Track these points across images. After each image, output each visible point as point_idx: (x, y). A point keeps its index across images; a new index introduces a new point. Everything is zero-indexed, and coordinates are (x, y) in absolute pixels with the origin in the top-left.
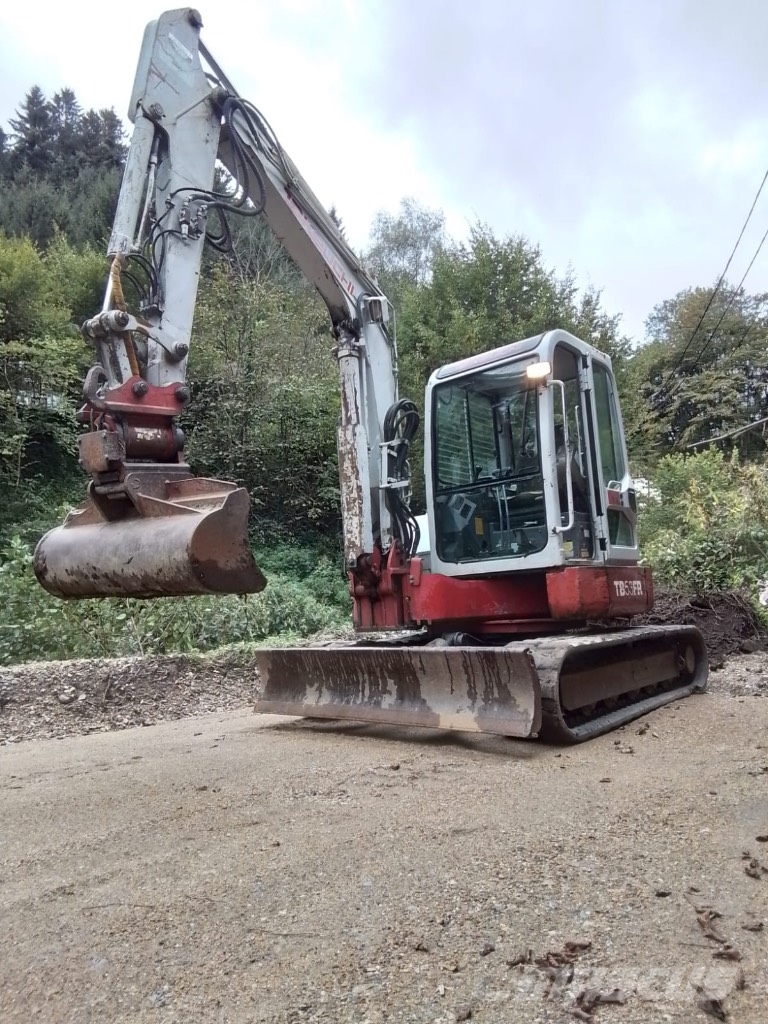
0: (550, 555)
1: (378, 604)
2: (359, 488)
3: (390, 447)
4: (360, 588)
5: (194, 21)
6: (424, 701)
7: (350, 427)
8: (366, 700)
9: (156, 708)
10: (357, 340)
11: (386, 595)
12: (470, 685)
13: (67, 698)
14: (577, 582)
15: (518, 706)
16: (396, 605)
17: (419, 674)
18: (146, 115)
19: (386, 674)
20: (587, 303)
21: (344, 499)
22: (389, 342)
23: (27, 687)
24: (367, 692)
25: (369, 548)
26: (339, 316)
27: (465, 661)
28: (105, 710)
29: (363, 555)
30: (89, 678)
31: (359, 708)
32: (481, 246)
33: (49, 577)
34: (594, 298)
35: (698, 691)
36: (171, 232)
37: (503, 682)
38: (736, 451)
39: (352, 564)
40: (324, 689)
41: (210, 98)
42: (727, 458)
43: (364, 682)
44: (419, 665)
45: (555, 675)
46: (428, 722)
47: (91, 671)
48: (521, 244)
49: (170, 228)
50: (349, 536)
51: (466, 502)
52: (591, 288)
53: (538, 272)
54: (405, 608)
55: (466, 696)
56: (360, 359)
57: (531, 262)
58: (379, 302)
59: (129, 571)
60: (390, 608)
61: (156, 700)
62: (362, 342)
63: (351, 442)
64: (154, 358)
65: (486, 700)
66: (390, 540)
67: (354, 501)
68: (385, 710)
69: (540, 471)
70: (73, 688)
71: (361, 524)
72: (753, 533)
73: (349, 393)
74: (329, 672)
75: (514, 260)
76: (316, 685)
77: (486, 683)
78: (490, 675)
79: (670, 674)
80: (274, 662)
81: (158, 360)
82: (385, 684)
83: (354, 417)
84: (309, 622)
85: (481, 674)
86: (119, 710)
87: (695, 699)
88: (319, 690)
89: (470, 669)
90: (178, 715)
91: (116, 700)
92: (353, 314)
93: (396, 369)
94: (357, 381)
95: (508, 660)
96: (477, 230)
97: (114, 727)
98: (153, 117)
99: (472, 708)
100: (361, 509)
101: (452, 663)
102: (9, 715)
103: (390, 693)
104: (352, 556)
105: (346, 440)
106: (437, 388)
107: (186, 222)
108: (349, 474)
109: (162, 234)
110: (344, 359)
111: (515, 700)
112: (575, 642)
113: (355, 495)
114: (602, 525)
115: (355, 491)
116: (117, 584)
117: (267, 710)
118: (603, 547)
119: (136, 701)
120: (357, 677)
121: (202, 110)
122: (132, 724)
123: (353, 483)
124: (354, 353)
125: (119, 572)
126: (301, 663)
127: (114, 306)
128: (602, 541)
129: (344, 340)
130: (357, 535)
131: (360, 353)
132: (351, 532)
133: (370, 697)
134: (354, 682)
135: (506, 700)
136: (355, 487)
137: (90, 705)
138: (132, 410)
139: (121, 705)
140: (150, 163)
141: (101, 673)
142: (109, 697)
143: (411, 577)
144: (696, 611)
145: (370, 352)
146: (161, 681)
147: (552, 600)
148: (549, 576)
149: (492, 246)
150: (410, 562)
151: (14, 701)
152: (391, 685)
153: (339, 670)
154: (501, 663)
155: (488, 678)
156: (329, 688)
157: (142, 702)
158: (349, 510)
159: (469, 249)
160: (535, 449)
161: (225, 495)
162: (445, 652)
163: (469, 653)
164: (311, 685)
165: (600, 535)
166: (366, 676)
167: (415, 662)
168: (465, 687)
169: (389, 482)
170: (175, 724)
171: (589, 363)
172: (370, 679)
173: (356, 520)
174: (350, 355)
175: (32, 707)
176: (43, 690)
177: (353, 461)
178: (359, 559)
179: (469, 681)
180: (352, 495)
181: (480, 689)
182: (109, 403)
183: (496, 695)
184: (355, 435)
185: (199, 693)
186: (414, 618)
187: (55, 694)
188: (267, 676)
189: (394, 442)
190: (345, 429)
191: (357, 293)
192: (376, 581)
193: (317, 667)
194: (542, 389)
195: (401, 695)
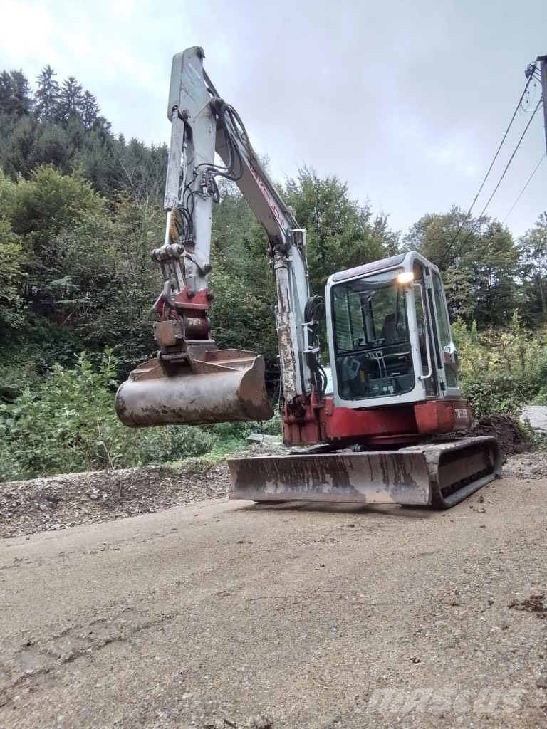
0: (417, 394)
1: (303, 428)
2: (293, 353)
3: (309, 326)
4: (292, 417)
5: (200, 54)
6: (352, 487)
7: (285, 314)
8: (311, 488)
9: (153, 501)
10: (287, 257)
11: (310, 421)
12: (384, 476)
13: (96, 497)
14: (435, 410)
15: (419, 486)
16: (316, 429)
17: (349, 470)
18: (180, 117)
19: (324, 471)
20: (379, 223)
21: (282, 361)
22: (303, 259)
23: (69, 491)
24: (311, 483)
25: (300, 392)
26: (275, 241)
27: (381, 461)
28: (121, 504)
29: (297, 396)
30: (106, 483)
31: (305, 493)
32: (306, 182)
33: (127, 414)
34: (383, 219)
35: (498, 477)
36: (196, 192)
37: (407, 472)
38: (474, 323)
39: (290, 402)
40: (279, 483)
41: (211, 104)
42: (469, 329)
43: (308, 476)
44: (349, 464)
45: (436, 467)
46: (358, 499)
47: (107, 478)
48: (335, 181)
49: (196, 190)
50: (287, 384)
51: (354, 361)
52: (382, 213)
53: (346, 201)
54: (322, 430)
55: (382, 482)
56: (288, 269)
57: (341, 194)
58: (301, 233)
59: (192, 408)
60: (312, 430)
61: (151, 496)
62: (291, 258)
63: (287, 323)
64: (190, 273)
65: (396, 484)
66: (311, 387)
67: (290, 361)
68: (326, 493)
69: (409, 341)
70: (98, 490)
71: (295, 376)
72: (505, 377)
73: (283, 291)
74: (282, 472)
75: (330, 193)
76: (273, 480)
77: (395, 473)
78: (398, 468)
79: (482, 467)
80: (242, 467)
81: (193, 274)
82: (324, 477)
83: (287, 307)
84: (199, 445)
85: (392, 467)
86: (130, 504)
87: (497, 482)
88: (276, 484)
89: (385, 465)
90: (168, 505)
91: (127, 497)
92: (284, 241)
93: (307, 275)
94: (288, 284)
95: (412, 459)
96: (304, 171)
97: (131, 515)
98: (183, 117)
99: (387, 489)
100: (294, 366)
101: (372, 462)
102: (61, 509)
103: (328, 483)
104: (289, 397)
105: (283, 322)
106: (333, 287)
107: (205, 186)
108: (286, 344)
109: (192, 194)
110: (279, 270)
111: (416, 483)
112: (443, 447)
113: (290, 357)
114: (442, 374)
115: (290, 355)
116: (180, 416)
117: (239, 499)
118: (443, 388)
119: (140, 497)
120: (303, 474)
121: (207, 111)
122: (141, 512)
123: (289, 350)
124: (285, 265)
125: (185, 408)
126: (263, 469)
127: (172, 241)
128: (442, 385)
129: (279, 257)
130: (292, 383)
131: (288, 265)
132: (288, 382)
133: (314, 486)
134: (301, 478)
135: (409, 482)
136: (290, 352)
137: (111, 500)
138: (187, 307)
139: (130, 500)
140: (183, 147)
141: (114, 479)
142: (122, 495)
143: (327, 409)
144: (483, 428)
145: (294, 265)
146: (152, 484)
147: (419, 422)
148: (417, 407)
149: (314, 183)
150: (325, 400)
151: (62, 500)
152: (328, 478)
153: (289, 471)
154: (406, 461)
155: (397, 470)
156: (282, 482)
157: (143, 497)
158: (286, 367)
159: (298, 184)
160: (404, 327)
161: (253, 359)
162: (368, 455)
163: (385, 455)
164: (270, 481)
165: (440, 381)
166: (310, 473)
167: (347, 462)
168: (381, 477)
169: (309, 350)
170: (167, 512)
171: (430, 272)
172: (312, 475)
173: (291, 374)
174: (283, 267)
175: (74, 504)
176: (79, 492)
177: (288, 335)
178: (294, 398)
179: (383, 473)
180: (288, 358)
181: (392, 477)
182: (177, 303)
183: (403, 480)
184: (289, 318)
185: (177, 491)
186: (329, 436)
187: (87, 494)
188: (236, 476)
189: (311, 323)
190: (282, 315)
191: (286, 226)
192: (303, 413)
193: (273, 469)
194: (407, 289)
195: (336, 484)
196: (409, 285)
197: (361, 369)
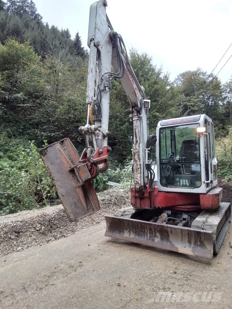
0: (202, 189)
1: (142, 200)
2: (140, 165)
3: (148, 150)
4: (137, 194)
5: (105, 4)
6: (171, 242)
7: (138, 144)
8: (148, 238)
9: (66, 229)
10: (140, 115)
11: (146, 198)
12: (189, 239)
13: (39, 229)
14: (211, 199)
15: (207, 248)
16: (149, 201)
17: (170, 233)
18: (95, 45)
19: (156, 231)
21: (135, 168)
23: (25, 226)
24: (148, 235)
25: (142, 184)
27: (189, 233)
28: (51, 232)
29: (141, 186)
30: (44, 221)
31: (144, 240)
32: (133, 55)
36: (103, 90)
37: (202, 240)
39: (138, 189)
40: (131, 232)
41: (110, 35)
43: (147, 232)
44: (170, 231)
46: (174, 250)
47: (44, 218)
50: (136, 180)
51: (169, 166)
54: (152, 202)
55: (187, 242)
56: (140, 121)
58: (148, 102)
60: (147, 201)
61: (65, 226)
62: (142, 115)
63: (138, 149)
64: (98, 136)
65: (195, 244)
66: (147, 180)
67: (139, 168)
68: (156, 243)
69: (200, 162)
70: (40, 225)
71: (141, 177)
73: (137, 132)
74: (134, 227)
76: (128, 230)
77: (195, 240)
78: (197, 238)
80: (112, 221)
82: (155, 234)
83: (139, 140)
85: (194, 237)
86: (55, 232)
88: (129, 232)
89: (190, 235)
91: (53, 228)
92: (139, 106)
93: (148, 122)
94: (139, 129)
95: (205, 235)
97: (56, 239)
98: (97, 45)
99: (190, 246)
100: (141, 171)
101: (183, 232)
102: (21, 237)
103: (157, 237)
104: (137, 187)
105: (136, 148)
106: (161, 129)
107: (107, 86)
108: (137, 160)
109: (100, 91)
110: (135, 121)
111: (206, 246)
113: (139, 167)
115: (139, 166)
117: (110, 237)
119: (60, 228)
120: (145, 230)
121: (108, 40)
122: (61, 237)
123: (138, 163)
126: (124, 225)
128: (211, 181)
129: (136, 114)
130: (139, 180)
131: (140, 119)
132: (137, 179)
133: (150, 237)
134: (143, 232)
136: (139, 164)
137: (46, 230)
138: (99, 160)
139: (55, 229)
140: (96, 64)
142: (51, 227)
143: (155, 193)
145: (143, 118)
146: (65, 219)
147: (202, 203)
148: (201, 196)
149: (137, 56)
150: (155, 188)
151: (22, 232)
152: (158, 234)
154: (202, 235)
155: (196, 238)
156: (133, 232)
157: (61, 228)
158: (136, 171)
160: (198, 155)
162: (181, 229)
163: (191, 231)
164: (126, 230)
166: (148, 230)
167: (169, 230)
168: (187, 240)
169: (148, 162)
170: (73, 236)
171: (210, 124)
172: (150, 232)
173: (139, 175)
174: (138, 120)
175: (28, 233)
176: (30, 227)
177: (139, 155)
178: (140, 188)
179: (189, 238)
180: (138, 167)
181: (193, 241)
183: (199, 244)
184: (139, 147)
186: (155, 206)
187: (35, 227)
188: (109, 224)
189: (149, 149)
190: (136, 145)
191: (140, 98)
192: (143, 194)
193: (129, 225)
194: (201, 135)
195: (162, 239)
196: (202, 133)
197: (171, 170)
